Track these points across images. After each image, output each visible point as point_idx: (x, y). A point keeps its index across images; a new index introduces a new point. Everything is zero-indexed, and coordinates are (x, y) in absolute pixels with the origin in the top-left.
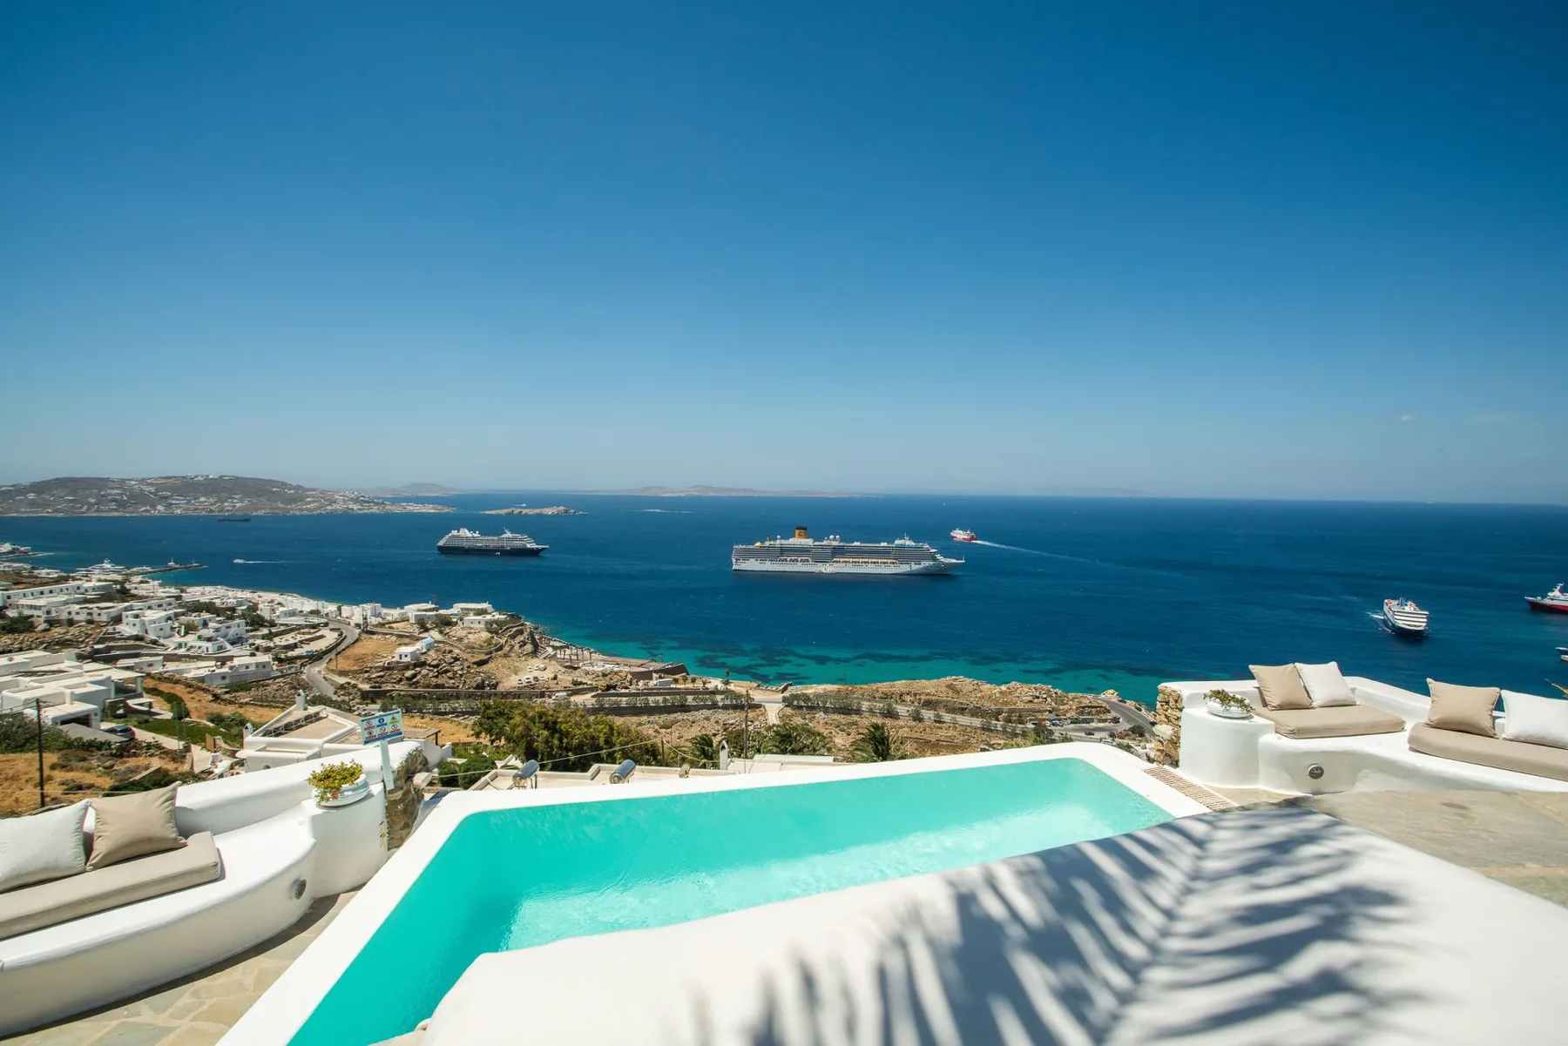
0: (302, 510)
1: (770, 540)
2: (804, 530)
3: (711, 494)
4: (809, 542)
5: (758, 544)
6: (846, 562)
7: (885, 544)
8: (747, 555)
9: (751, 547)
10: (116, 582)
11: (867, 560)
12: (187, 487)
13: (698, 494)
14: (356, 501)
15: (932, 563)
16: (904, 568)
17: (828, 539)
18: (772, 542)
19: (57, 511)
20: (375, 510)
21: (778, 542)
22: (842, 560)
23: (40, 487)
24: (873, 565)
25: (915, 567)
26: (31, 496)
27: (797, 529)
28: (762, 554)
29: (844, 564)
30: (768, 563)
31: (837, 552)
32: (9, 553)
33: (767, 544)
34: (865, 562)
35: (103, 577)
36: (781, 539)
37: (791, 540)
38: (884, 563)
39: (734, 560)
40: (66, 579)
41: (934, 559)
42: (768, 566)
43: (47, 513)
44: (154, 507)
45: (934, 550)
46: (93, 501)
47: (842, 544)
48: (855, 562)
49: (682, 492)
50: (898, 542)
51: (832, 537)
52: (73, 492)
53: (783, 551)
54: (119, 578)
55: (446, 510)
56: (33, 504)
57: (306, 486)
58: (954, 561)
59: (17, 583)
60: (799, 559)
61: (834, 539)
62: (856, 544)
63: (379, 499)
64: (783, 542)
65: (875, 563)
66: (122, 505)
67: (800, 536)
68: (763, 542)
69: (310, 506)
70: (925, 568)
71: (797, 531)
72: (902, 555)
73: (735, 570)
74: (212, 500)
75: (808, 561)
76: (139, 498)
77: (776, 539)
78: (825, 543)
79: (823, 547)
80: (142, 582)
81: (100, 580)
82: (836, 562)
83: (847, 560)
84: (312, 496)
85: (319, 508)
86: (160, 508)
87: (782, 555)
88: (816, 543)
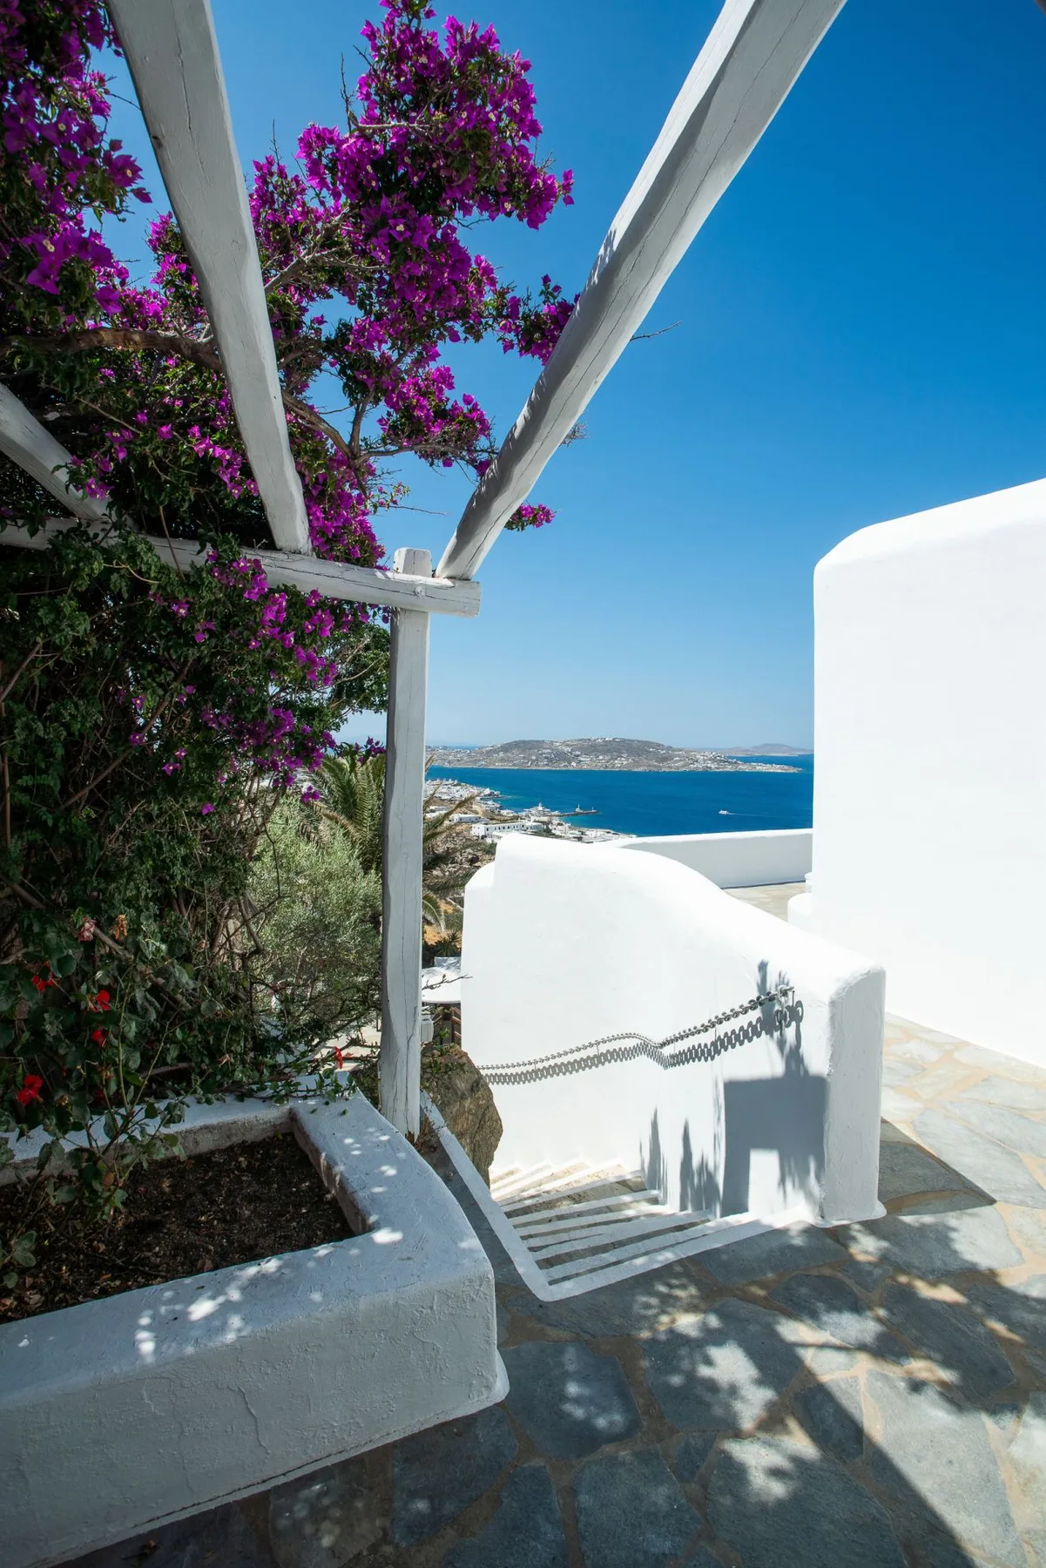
0: (671, 767)
10: (543, 823)
12: (591, 748)
14: (713, 760)
19: (514, 765)
20: (729, 768)
23: (506, 748)
26: (501, 754)
32: (490, 795)
35: (537, 819)
40: (517, 818)
43: (508, 766)
44: (570, 763)
46: (534, 758)
52: (524, 751)
54: (545, 819)
55: (792, 770)
56: (502, 760)
57: (675, 747)
59: (492, 819)
63: (733, 758)
66: (550, 760)
69: (677, 765)
74: (607, 758)
76: (561, 756)
80: (559, 824)
81: (535, 821)
84: (679, 756)
85: (683, 766)
86: (573, 764)
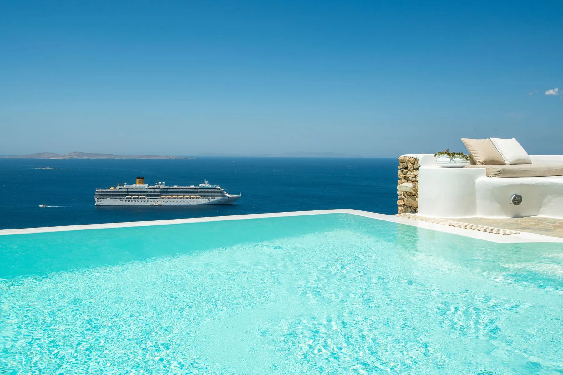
1: (120, 186)
2: (143, 179)
3: (86, 158)
4: (145, 186)
5: (112, 188)
6: (169, 198)
7: (193, 187)
8: (104, 195)
9: (107, 190)
11: (182, 197)
13: (76, 157)
15: (222, 197)
16: (205, 201)
17: (158, 184)
18: (121, 187)
21: (125, 187)
22: (166, 197)
24: (186, 200)
25: (211, 200)
27: (138, 178)
28: (114, 195)
29: (168, 199)
30: (119, 200)
31: (163, 192)
33: (118, 188)
34: (181, 198)
36: (127, 184)
37: (133, 185)
38: (193, 198)
39: (96, 199)
41: (223, 195)
42: (119, 202)
45: (223, 190)
47: (166, 187)
48: (175, 198)
49: (65, 156)
50: (201, 185)
51: (160, 183)
53: (128, 192)
58: (235, 196)
60: (139, 197)
61: (161, 184)
62: (175, 187)
64: (129, 186)
65: (187, 198)
67: (139, 183)
68: (115, 187)
70: (217, 201)
71: (137, 180)
72: (204, 193)
73: (96, 205)
75: (144, 198)
77: (124, 185)
78: (155, 186)
79: (154, 189)
82: (163, 198)
83: (170, 197)
87: (128, 194)
88: (150, 187)
